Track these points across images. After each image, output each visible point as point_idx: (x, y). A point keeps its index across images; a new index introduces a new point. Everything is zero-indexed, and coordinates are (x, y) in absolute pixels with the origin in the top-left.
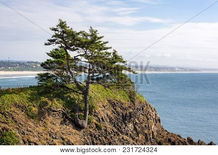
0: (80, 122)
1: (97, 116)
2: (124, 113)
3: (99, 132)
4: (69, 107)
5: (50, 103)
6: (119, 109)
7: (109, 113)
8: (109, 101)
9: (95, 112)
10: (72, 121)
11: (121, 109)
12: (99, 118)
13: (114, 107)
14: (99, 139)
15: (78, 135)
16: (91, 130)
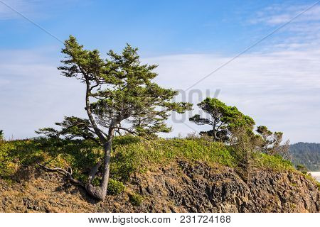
0: (93, 189)
1: (137, 184)
3: (134, 209)
4: (79, 166)
5: (47, 159)
6: (199, 178)
8: (180, 164)
9: (135, 178)
10: (80, 186)
11: (204, 177)
12: (140, 187)
13: (188, 173)
15: (86, 208)
16: (117, 204)
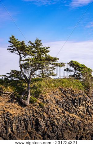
0: (23, 101)
1: (42, 98)
2: (74, 98)
3: (41, 109)
4: (17, 91)
5: (4, 89)
6: (69, 95)
7: (57, 97)
8: (61, 89)
9: (41, 96)
10: (18, 100)
11: (71, 95)
12: (44, 100)
13: (64, 93)
14: (40, 114)
15: (21, 109)
16: (34, 107)
